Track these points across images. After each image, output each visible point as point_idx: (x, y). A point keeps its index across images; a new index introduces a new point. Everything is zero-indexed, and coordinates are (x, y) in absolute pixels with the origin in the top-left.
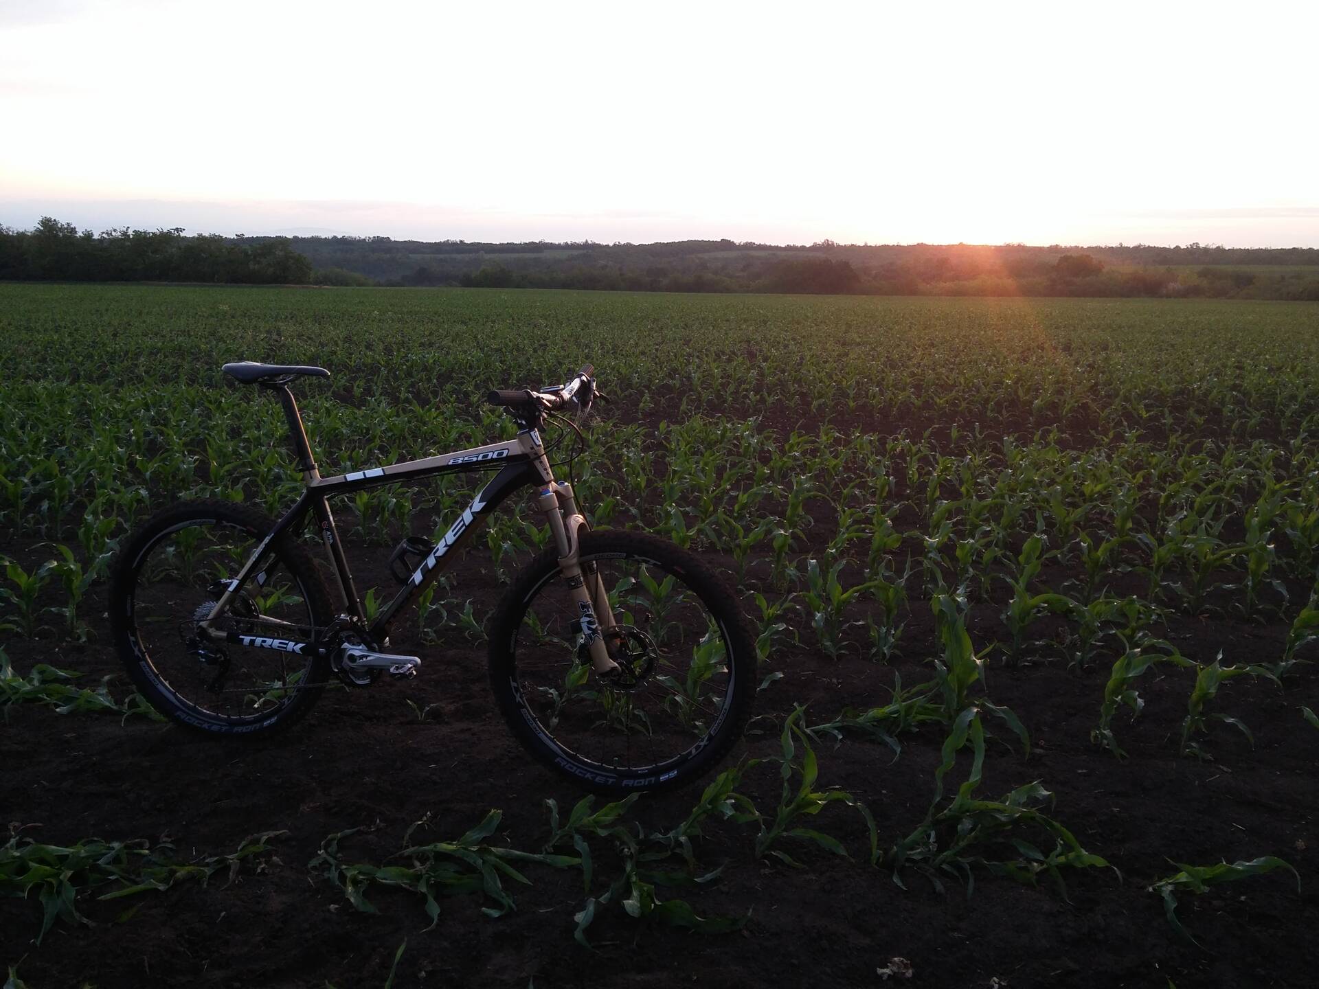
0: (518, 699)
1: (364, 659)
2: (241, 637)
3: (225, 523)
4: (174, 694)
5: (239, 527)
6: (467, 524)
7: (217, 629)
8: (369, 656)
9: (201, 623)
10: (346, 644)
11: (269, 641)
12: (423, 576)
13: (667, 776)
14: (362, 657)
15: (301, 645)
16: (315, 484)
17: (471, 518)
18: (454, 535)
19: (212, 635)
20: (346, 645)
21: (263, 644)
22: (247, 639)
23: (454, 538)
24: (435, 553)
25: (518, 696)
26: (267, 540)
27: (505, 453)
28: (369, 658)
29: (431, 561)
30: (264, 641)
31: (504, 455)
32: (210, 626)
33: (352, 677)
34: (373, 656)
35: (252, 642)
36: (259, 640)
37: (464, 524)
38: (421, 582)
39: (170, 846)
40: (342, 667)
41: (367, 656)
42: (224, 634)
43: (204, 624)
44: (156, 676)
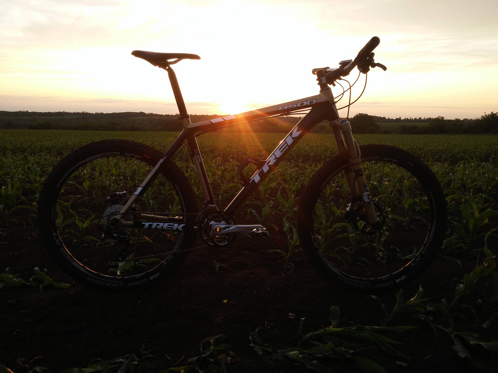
0: (315, 245)
1: (227, 229)
2: (143, 223)
3: (126, 154)
4: (84, 267)
5: (136, 156)
6: (289, 144)
7: (125, 220)
8: (230, 227)
9: (114, 217)
11: (161, 224)
12: (260, 178)
13: (400, 280)
14: (224, 228)
15: (182, 225)
16: (189, 127)
17: (292, 141)
18: (281, 152)
19: (124, 223)
20: (212, 222)
21: (157, 226)
22: (147, 224)
23: (281, 154)
24: (268, 164)
25: (315, 243)
26: (161, 161)
27: (315, 101)
28: (230, 229)
29: (265, 168)
30: (158, 225)
31: (314, 102)
32: (122, 218)
33: (216, 242)
34: (233, 227)
35: (150, 226)
36: (154, 225)
37: (287, 145)
38: (260, 182)
39: (151, 356)
40: (210, 236)
41: (228, 228)
42: (131, 222)
43: (118, 217)
44: (71, 256)
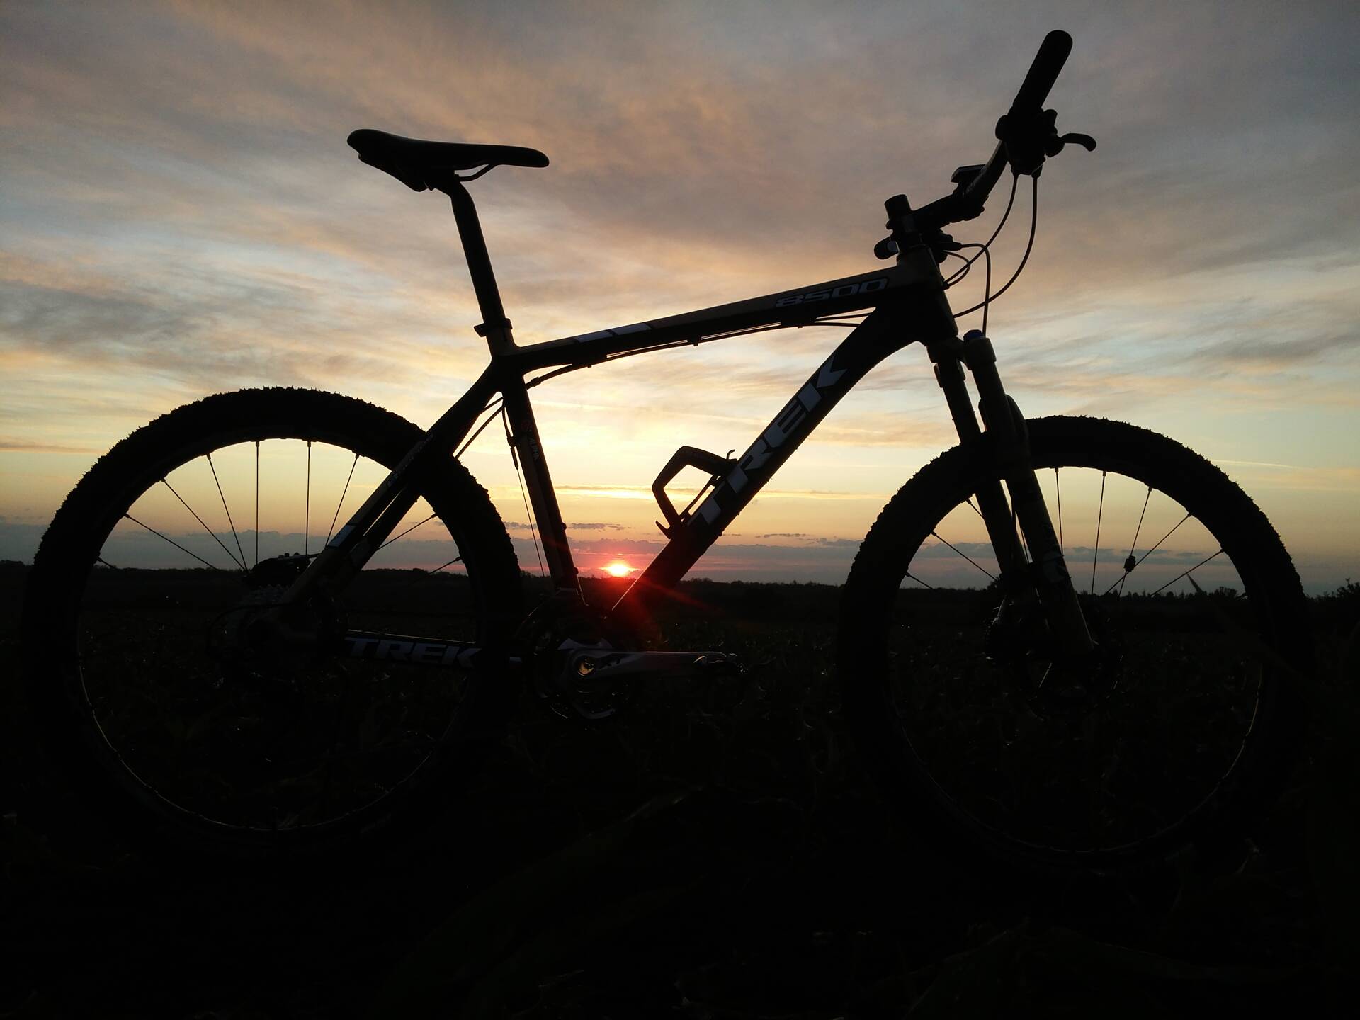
6: (809, 407)
8: (624, 656)
9: (260, 616)
10: (569, 640)
11: (405, 646)
12: (722, 509)
14: (606, 661)
15: (472, 650)
17: (817, 398)
18: (785, 431)
21: (393, 652)
22: (360, 642)
23: (786, 435)
26: (418, 447)
27: (883, 283)
28: (623, 661)
29: (737, 480)
30: (396, 646)
31: (882, 287)
32: (282, 618)
33: (578, 709)
34: (632, 658)
35: (371, 647)
36: (384, 644)
37: (804, 409)
40: (558, 689)
43: (270, 615)
